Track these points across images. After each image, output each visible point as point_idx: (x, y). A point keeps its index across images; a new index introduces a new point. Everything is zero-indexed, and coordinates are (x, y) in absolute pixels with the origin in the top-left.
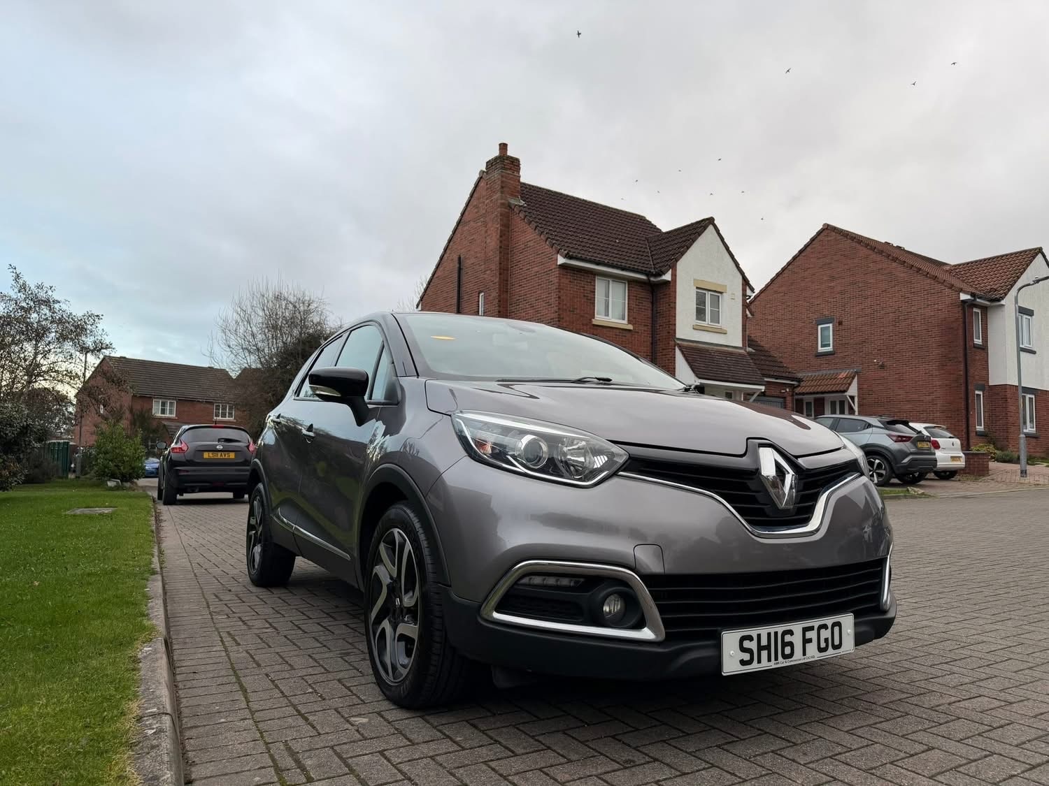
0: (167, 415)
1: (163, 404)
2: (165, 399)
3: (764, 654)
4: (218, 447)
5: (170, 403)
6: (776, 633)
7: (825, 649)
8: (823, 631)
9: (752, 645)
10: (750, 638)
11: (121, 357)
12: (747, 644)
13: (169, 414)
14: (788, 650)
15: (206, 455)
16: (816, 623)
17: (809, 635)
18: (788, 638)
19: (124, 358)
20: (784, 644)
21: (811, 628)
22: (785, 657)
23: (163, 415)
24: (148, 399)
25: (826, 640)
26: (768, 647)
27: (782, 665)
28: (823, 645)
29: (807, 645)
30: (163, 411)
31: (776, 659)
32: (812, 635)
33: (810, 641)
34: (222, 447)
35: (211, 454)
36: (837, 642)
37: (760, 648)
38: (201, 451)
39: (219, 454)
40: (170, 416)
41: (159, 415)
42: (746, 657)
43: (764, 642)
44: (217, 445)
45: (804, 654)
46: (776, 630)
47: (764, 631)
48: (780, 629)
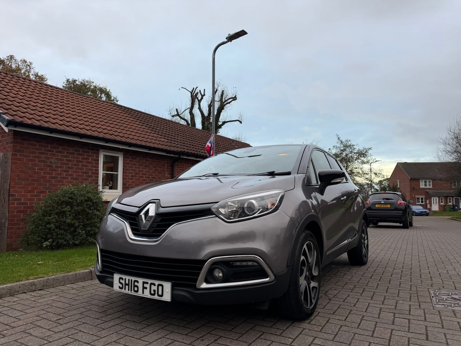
0: (428, 187)
1: (425, 182)
2: (426, 179)
3: (127, 287)
4: (382, 202)
5: (429, 181)
6: (132, 280)
7: (154, 295)
8: (152, 286)
9: (123, 282)
10: (122, 279)
11: (405, 162)
12: (121, 281)
13: (429, 186)
14: (136, 289)
15: (377, 206)
16: (150, 281)
17: (145, 285)
18: (136, 284)
19: (406, 162)
20: (135, 286)
21: (147, 283)
22: (135, 291)
23: (425, 187)
24: (418, 180)
25: (154, 291)
26: (128, 285)
27: (133, 294)
28: (152, 292)
29: (144, 289)
30: (426, 185)
31: (131, 291)
32: (147, 286)
33: (146, 288)
34: (383, 202)
35: (379, 205)
36: (160, 293)
37: (126, 284)
38: (374, 204)
39: (383, 205)
40: (429, 187)
41: (424, 187)
42: (121, 286)
43: (127, 282)
44: (381, 201)
45: (143, 293)
46: (132, 279)
47: (128, 278)
48: (134, 279)
